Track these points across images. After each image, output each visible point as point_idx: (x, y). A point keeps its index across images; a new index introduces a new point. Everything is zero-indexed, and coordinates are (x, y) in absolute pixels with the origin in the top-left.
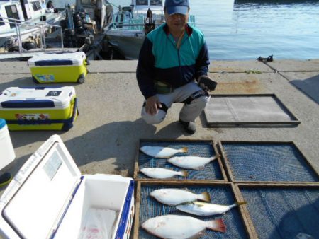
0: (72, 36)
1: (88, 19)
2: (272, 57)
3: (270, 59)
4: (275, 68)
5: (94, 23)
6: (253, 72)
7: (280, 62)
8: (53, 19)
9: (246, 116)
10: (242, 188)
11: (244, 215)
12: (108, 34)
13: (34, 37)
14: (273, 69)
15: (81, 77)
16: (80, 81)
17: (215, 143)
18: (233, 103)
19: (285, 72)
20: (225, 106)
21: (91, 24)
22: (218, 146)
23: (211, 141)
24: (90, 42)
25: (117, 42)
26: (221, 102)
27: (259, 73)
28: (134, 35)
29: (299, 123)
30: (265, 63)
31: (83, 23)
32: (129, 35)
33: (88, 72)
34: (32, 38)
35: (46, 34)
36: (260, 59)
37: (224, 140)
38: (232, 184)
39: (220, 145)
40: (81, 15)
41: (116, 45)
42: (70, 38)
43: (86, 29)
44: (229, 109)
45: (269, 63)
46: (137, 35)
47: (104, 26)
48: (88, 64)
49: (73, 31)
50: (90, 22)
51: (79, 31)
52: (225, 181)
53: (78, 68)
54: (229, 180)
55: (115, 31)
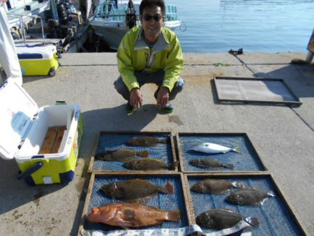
0: (56, 27)
1: (73, 9)
2: (241, 50)
3: (240, 52)
4: (243, 61)
5: (80, 13)
6: (222, 65)
7: (249, 55)
8: (38, 9)
9: (254, 96)
10: (190, 178)
11: (187, 203)
12: (92, 24)
13: (18, 28)
14: (241, 62)
15: (52, 70)
16: (51, 74)
17: (173, 135)
18: (244, 86)
19: (252, 64)
20: (236, 87)
21: (77, 14)
22: (175, 138)
23: (169, 133)
24: (73, 33)
25: (102, 33)
26: (232, 84)
27: (227, 65)
28: (115, 26)
29: (301, 104)
30: (235, 55)
31: (68, 14)
32: (112, 26)
33: (60, 65)
34: (15, 28)
35: (30, 24)
36: (231, 52)
37: (182, 132)
38: (182, 174)
39: (178, 137)
40: (65, 5)
41: (101, 35)
42: (54, 29)
43: (70, 19)
44: (239, 90)
45: (239, 56)
46: (119, 26)
47: (90, 17)
48: (59, 57)
49: (57, 21)
50: (75, 12)
51: (63, 22)
52: (176, 172)
53: (48, 62)
54: (180, 170)
55: (99, 21)
